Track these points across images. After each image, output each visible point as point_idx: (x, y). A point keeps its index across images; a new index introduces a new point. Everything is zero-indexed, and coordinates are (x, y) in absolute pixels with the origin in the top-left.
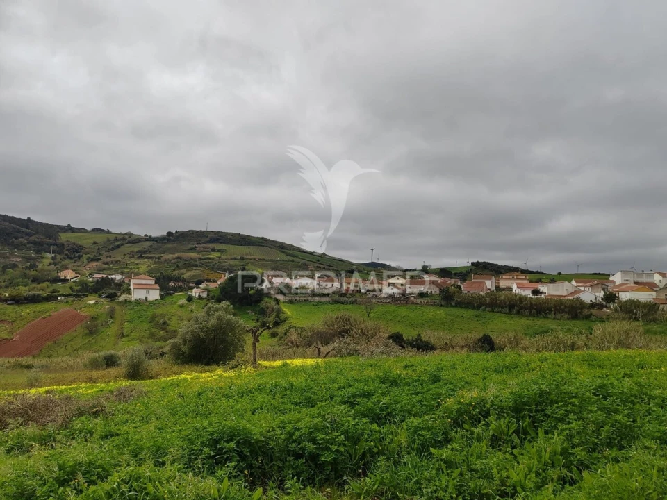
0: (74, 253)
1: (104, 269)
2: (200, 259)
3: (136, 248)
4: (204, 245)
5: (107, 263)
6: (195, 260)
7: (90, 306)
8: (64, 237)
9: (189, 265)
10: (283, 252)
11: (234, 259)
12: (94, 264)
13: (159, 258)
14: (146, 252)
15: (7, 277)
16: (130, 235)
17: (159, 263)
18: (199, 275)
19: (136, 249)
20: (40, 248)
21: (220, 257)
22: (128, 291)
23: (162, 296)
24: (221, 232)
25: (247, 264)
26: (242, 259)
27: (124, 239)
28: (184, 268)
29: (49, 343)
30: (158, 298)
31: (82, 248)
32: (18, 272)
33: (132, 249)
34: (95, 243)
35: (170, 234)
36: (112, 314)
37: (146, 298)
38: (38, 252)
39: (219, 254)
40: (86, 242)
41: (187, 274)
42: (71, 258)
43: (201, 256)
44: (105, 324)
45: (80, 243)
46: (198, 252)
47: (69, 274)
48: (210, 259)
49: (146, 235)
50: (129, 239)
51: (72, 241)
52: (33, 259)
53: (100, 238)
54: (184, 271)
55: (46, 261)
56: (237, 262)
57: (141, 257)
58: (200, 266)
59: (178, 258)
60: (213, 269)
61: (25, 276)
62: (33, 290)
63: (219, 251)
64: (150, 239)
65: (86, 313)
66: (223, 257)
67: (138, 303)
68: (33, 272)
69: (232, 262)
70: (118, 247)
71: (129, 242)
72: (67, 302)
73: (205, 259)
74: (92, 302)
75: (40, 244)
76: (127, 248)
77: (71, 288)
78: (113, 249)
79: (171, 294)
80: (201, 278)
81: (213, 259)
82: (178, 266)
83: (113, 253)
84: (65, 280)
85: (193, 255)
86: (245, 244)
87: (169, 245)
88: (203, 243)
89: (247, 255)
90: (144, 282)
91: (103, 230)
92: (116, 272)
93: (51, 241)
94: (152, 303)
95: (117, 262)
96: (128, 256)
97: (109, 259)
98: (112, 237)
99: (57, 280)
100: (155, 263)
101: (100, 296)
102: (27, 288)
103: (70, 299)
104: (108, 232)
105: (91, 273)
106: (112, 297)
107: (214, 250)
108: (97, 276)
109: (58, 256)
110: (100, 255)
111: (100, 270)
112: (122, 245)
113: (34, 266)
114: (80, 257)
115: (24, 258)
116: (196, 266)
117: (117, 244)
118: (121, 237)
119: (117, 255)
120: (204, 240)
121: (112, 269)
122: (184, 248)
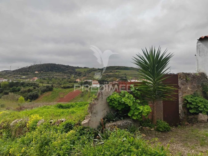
0: (79, 74)
1: (87, 79)
2: (113, 75)
6: (111, 75)
8: (77, 70)
9: (110, 76)
10: (138, 71)
11: (123, 74)
12: (84, 77)
15: (63, 81)
16: (94, 68)
18: (113, 80)
20: (71, 73)
24: (119, 66)
25: (127, 76)
26: (125, 74)
27: (92, 70)
28: (108, 77)
29: (72, 99)
31: (81, 73)
32: (66, 80)
34: (85, 71)
36: (87, 91)
37: (96, 87)
38: (70, 74)
39: (118, 73)
40: (82, 71)
42: (79, 76)
43: (113, 74)
45: (81, 71)
46: (112, 72)
47: (78, 80)
48: (116, 74)
49: (98, 68)
51: (79, 71)
52: (69, 76)
53: (86, 70)
54: (109, 78)
55: (73, 77)
56: (124, 75)
58: (113, 77)
59: (107, 75)
60: (116, 77)
61: (67, 81)
62: (70, 85)
63: (118, 72)
65: (81, 91)
66: (120, 74)
68: (69, 80)
69: (122, 75)
70: (90, 72)
71: (93, 71)
75: (71, 72)
77: (79, 84)
78: (89, 73)
81: (117, 75)
83: (89, 74)
84: (77, 82)
85: (111, 74)
86: (126, 70)
89: (127, 73)
90: (95, 82)
92: (90, 79)
93: (74, 71)
96: (93, 75)
97: (88, 76)
98: (89, 69)
99: (76, 82)
102: (68, 84)
104: (88, 68)
105: (84, 80)
107: (117, 72)
108: (85, 80)
109: (76, 75)
110: (86, 75)
111: (86, 79)
112: (92, 71)
113: (69, 78)
114: (81, 75)
115: (67, 76)
116: (112, 77)
118: (91, 69)
119: (90, 75)
120: (114, 69)
121: (89, 78)
122: (109, 72)
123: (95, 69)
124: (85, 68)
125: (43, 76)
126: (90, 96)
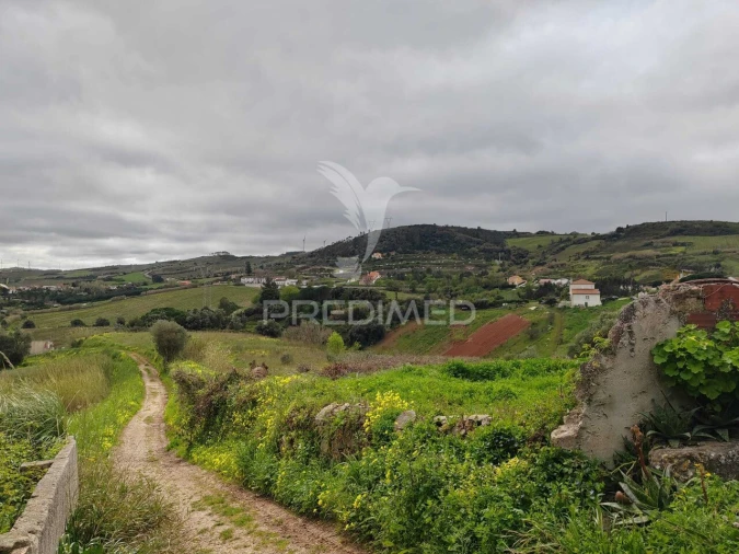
0: (520, 258)
1: (550, 274)
2: (658, 256)
3: (582, 249)
4: (663, 240)
5: (552, 267)
6: (650, 258)
7: (531, 312)
8: (510, 243)
9: (644, 264)
11: (704, 254)
12: (540, 268)
13: (608, 258)
14: (592, 252)
15: (464, 285)
16: (575, 234)
17: (608, 263)
18: (657, 276)
19: (582, 251)
20: (490, 255)
21: (684, 253)
22: (567, 297)
23: (603, 301)
24: (686, 222)
25: (723, 259)
26: (715, 253)
27: (569, 240)
28: (636, 268)
29: (496, 346)
30: (600, 303)
31: (527, 252)
32: (471, 280)
33: (577, 250)
34: (540, 246)
35: (619, 229)
36: (551, 320)
37: (586, 304)
38: (487, 259)
39: (682, 249)
40: (531, 246)
41: (641, 275)
42: (517, 264)
43: (659, 253)
44: (545, 330)
45: (525, 247)
46: (656, 248)
47: (516, 280)
48: (671, 255)
49: (593, 234)
50: (574, 240)
51: (518, 246)
52: (485, 266)
53: (545, 241)
54: (638, 271)
55: (496, 268)
56: (710, 258)
57: (587, 258)
58: (658, 265)
59: (630, 257)
60: (675, 267)
61: (478, 283)
62: (485, 296)
63: (683, 245)
64: (596, 237)
65: (528, 319)
66: (688, 252)
67: (577, 309)
68: (484, 280)
69: (702, 258)
70: (563, 249)
71: (574, 243)
72: (510, 309)
73: (664, 256)
74: (533, 308)
75: (490, 251)
76: (573, 250)
77: (518, 294)
78: (558, 252)
79: (614, 300)
80: (660, 279)
81: (676, 255)
82: (630, 266)
83: (557, 256)
84: (513, 286)
85: (649, 252)
86: (720, 234)
87: (620, 243)
88: (663, 237)
89: (722, 247)
90: (583, 287)
91: (547, 233)
92: (563, 276)
93: (499, 248)
94: (592, 309)
95: (562, 265)
96: (573, 258)
97: (554, 263)
98: (556, 239)
99: (506, 287)
100: (604, 264)
101: (540, 302)
102: (481, 295)
103: (513, 305)
104: (553, 234)
105: (537, 277)
106: (551, 303)
107: (676, 245)
108: (542, 281)
109: (506, 263)
110: (545, 258)
111: (546, 275)
112: (567, 246)
113: (485, 273)
114: (526, 262)
115: (477, 266)
116: (654, 265)
117: (562, 245)
118: (565, 238)
119: (562, 259)
120: (663, 233)
121: (557, 273)
122: (638, 244)
123: (579, 237)
124: (541, 233)
125: (396, 266)
126: (564, 338)
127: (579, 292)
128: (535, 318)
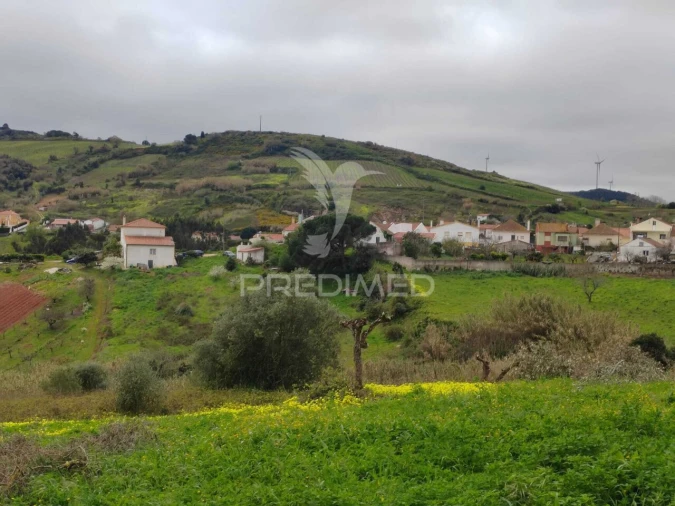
0: (17, 178)
1: (72, 209)
2: (249, 188)
3: (128, 168)
4: (257, 160)
5: (76, 198)
7: (49, 278)
9: (228, 199)
10: (410, 172)
12: (52, 199)
13: (172, 187)
14: (146, 175)
16: (116, 142)
17: (172, 195)
18: (248, 219)
19: (129, 170)
21: (286, 184)
22: (116, 250)
23: (178, 259)
24: (288, 135)
27: (104, 150)
28: (217, 204)
30: (173, 262)
31: (30, 168)
33: (120, 170)
34: (53, 159)
35: (190, 139)
36: (88, 292)
37: (150, 263)
39: (282, 178)
40: (37, 157)
41: (227, 218)
42: (12, 189)
43: (250, 182)
44: (77, 312)
45: (27, 159)
46: (245, 173)
47: (9, 219)
48: (267, 187)
49: (145, 143)
50: (112, 151)
51: (13, 155)
53: (62, 150)
54: (219, 211)
57: (138, 185)
58: (249, 202)
59: (207, 186)
60: (273, 206)
63: (284, 171)
64: (153, 149)
65: (43, 290)
66: (292, 183)
67: (135, 272)
70: (95, 165)
71: (115, 157)
72: (8, 271)
73: (258, 187)
74: (53, 271)
76: (112, 169)
77: (14, 244)
78: (86, 170)
79: (195, 256)
80: (252, 225)
81: (274, 187)
82: (207, 202)
83: (86, 179)
84: (4, 231)
85: (236, 179)
86: (335, 158)
87: (190, 162)
88: (256, 156)
90: (145, 232)
91: (67, 135)
92: (94, 215)
94: (162, 273)
95: (94, 194)
96: (115, 183)
97: (79, 190)
98: (83, 148)
100: (165, 196)
101: (66, 258)
103: (14, 265)
104: (76, 137)
105: (47, 216)
106: (87, 261)
107: (274, 170)
108: (60, 222)
110: (63, 181)
111: (66, 211)
112: (103, 161)
114: (27, 186)
116: (242, 201)
117: (93, 159)
118: (99, 147)
119: (94, 183)
120: (256, 149)
121: (85, 208)
122: (218, 166)
123: (122, 147)
124: (56, 135)
126: (114, 325)
127: (137, 241)
128: (56, 289)
